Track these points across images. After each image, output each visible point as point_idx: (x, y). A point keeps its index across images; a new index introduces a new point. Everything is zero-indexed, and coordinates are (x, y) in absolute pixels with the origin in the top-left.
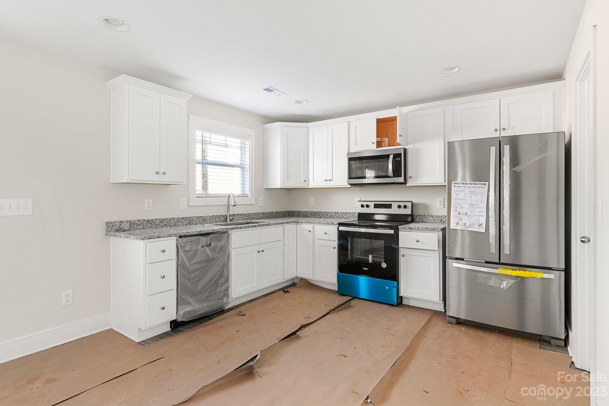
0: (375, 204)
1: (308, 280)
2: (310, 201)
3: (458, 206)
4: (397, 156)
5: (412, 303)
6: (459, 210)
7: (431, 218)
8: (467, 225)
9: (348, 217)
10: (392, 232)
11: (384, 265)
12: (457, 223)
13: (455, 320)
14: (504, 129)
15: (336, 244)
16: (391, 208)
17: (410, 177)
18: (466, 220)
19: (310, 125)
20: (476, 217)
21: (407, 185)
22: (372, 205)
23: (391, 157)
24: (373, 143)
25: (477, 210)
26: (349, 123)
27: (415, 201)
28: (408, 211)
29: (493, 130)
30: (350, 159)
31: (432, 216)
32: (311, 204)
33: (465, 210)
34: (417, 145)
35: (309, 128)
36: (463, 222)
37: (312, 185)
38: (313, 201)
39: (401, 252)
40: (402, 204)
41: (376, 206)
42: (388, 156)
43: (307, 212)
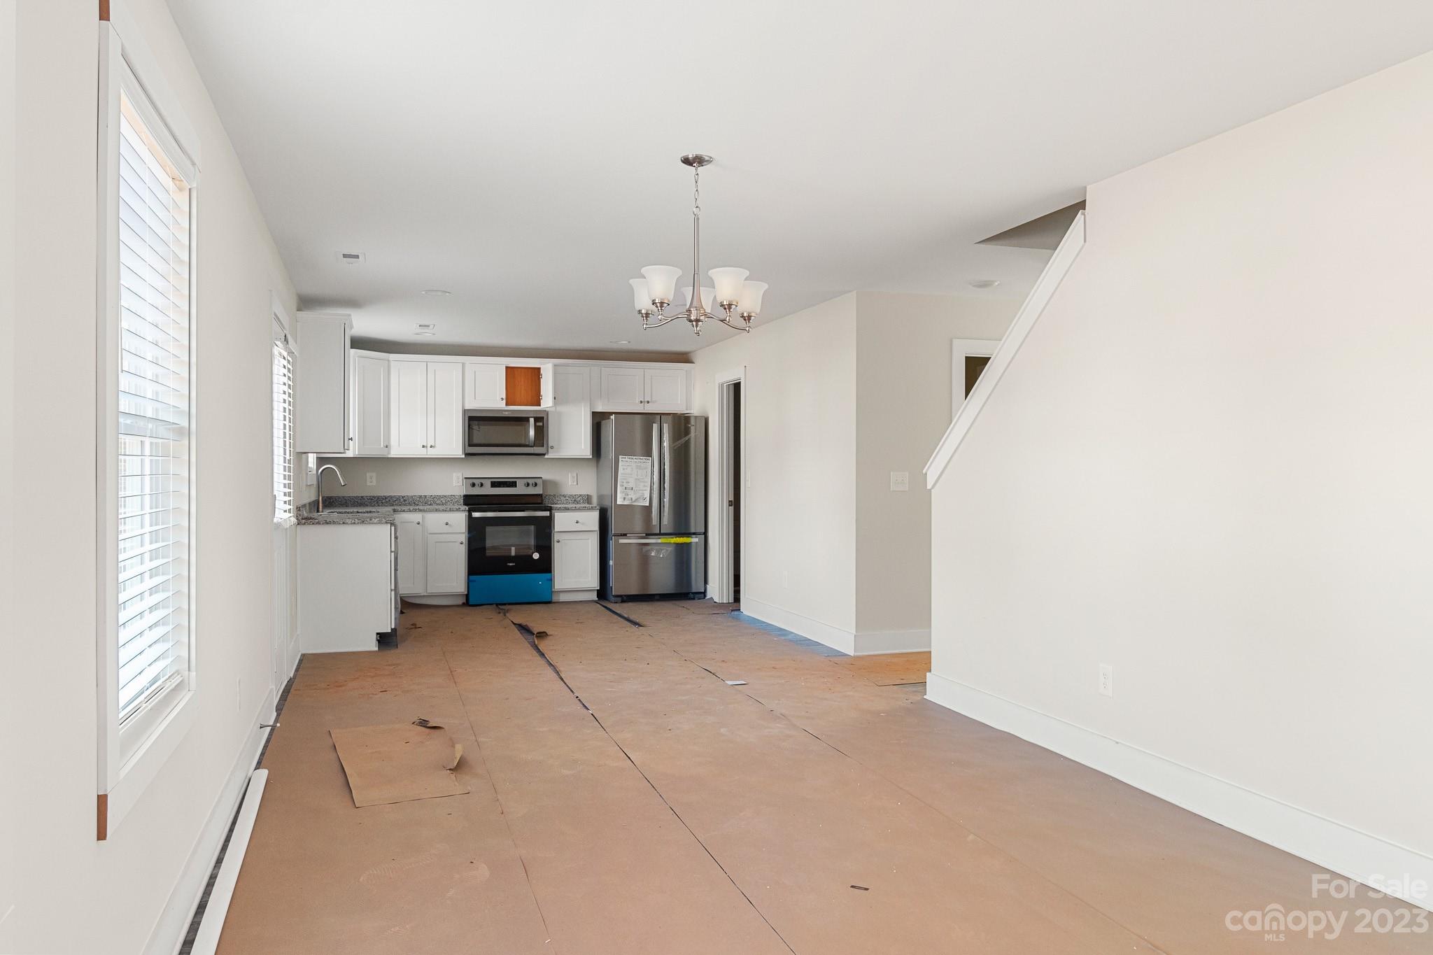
0: (491, 482)
1: (407, 600)
2: (368, 479)
3: (625, 481)
4: (537, 419)
5: (563, 598)
6: (625, 485)
7: (562, 498)
8: (633, 499)
9: (444, 502)
10: (547, 514)
11: (536, 556)
12: (624, 499)
13: (620, 599)
14: (648, 402)
15: (463, 538)
16: (516, 487)
17: (552, 447)
18: (632, 495)
19: (392, 356)
20: (641, 492)
21: (546, 457)
22: (487, 484)
23: (532, 420)
24: (502, 399)
25: (642, 484)
26: (463, 364)
27: (545, 477)
28: (538, 490)
29: (637, 401)
30: (471, 419)
31: (564, 496)
32: (368, 484)
33: (630, 485)
34: (559, 408)
35: (389, 361)
36: (630, 496)
37: (394, 453)
38: (374, 479)
39: (556, 537)
40: (530, 481)
41: (494, 484)
42: (527, 419)
43: (362, 497)
